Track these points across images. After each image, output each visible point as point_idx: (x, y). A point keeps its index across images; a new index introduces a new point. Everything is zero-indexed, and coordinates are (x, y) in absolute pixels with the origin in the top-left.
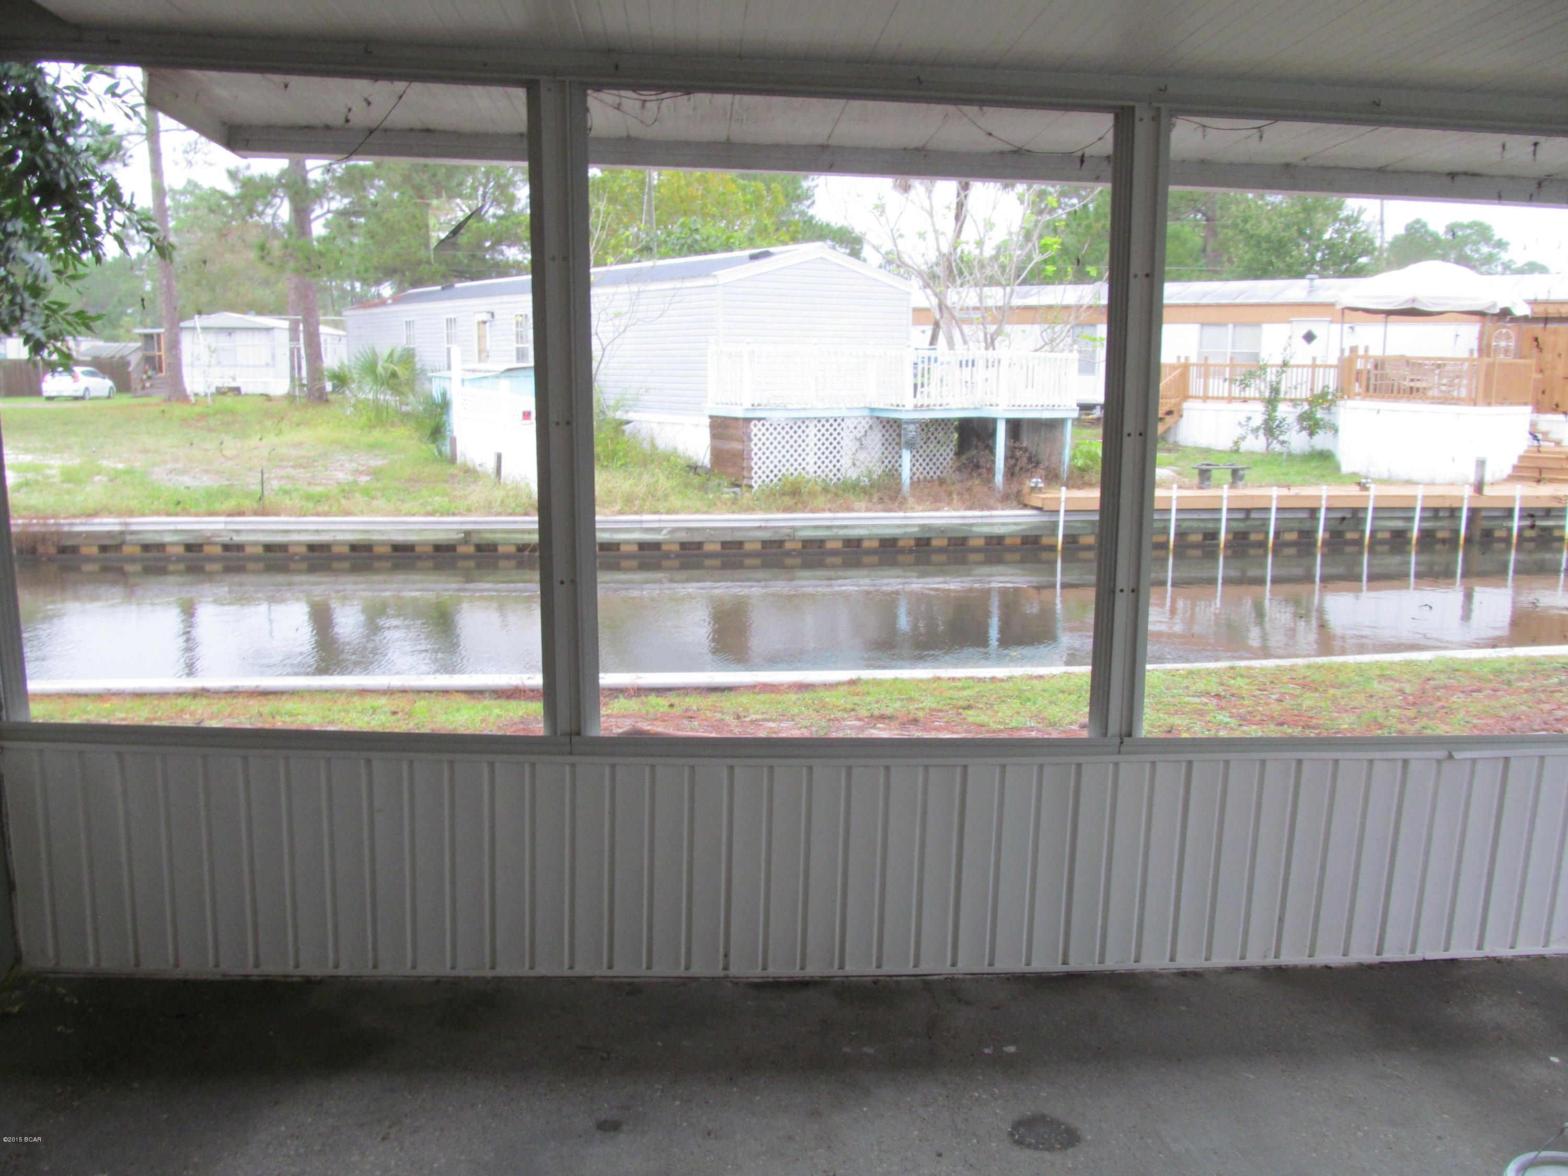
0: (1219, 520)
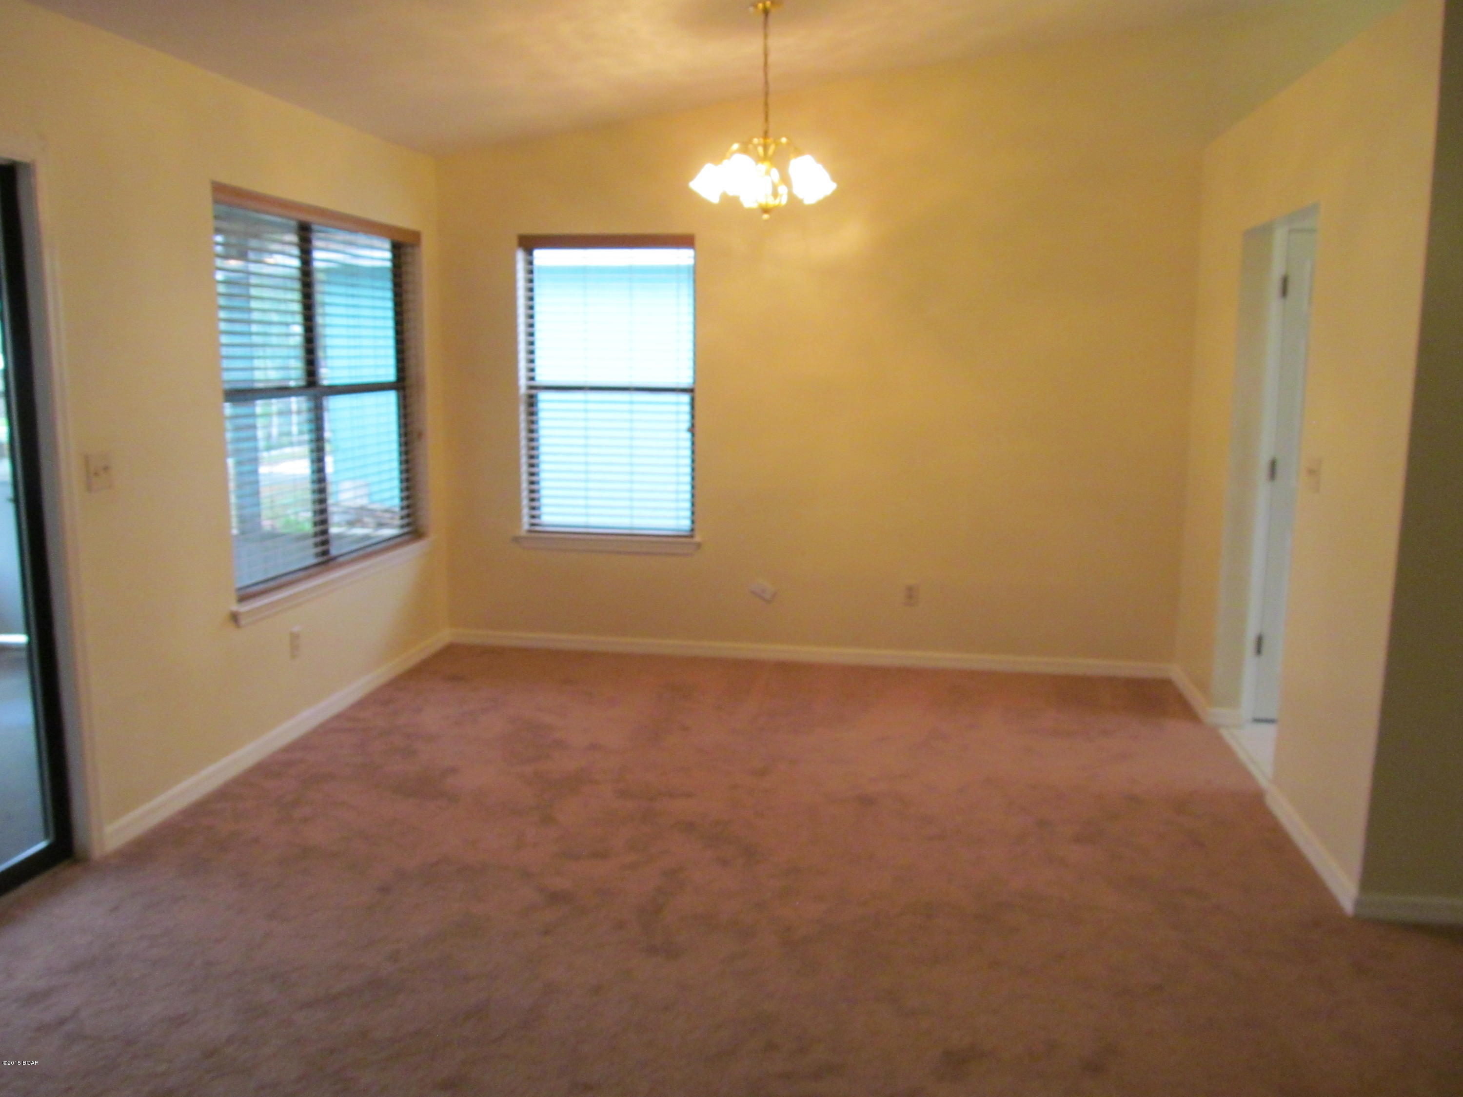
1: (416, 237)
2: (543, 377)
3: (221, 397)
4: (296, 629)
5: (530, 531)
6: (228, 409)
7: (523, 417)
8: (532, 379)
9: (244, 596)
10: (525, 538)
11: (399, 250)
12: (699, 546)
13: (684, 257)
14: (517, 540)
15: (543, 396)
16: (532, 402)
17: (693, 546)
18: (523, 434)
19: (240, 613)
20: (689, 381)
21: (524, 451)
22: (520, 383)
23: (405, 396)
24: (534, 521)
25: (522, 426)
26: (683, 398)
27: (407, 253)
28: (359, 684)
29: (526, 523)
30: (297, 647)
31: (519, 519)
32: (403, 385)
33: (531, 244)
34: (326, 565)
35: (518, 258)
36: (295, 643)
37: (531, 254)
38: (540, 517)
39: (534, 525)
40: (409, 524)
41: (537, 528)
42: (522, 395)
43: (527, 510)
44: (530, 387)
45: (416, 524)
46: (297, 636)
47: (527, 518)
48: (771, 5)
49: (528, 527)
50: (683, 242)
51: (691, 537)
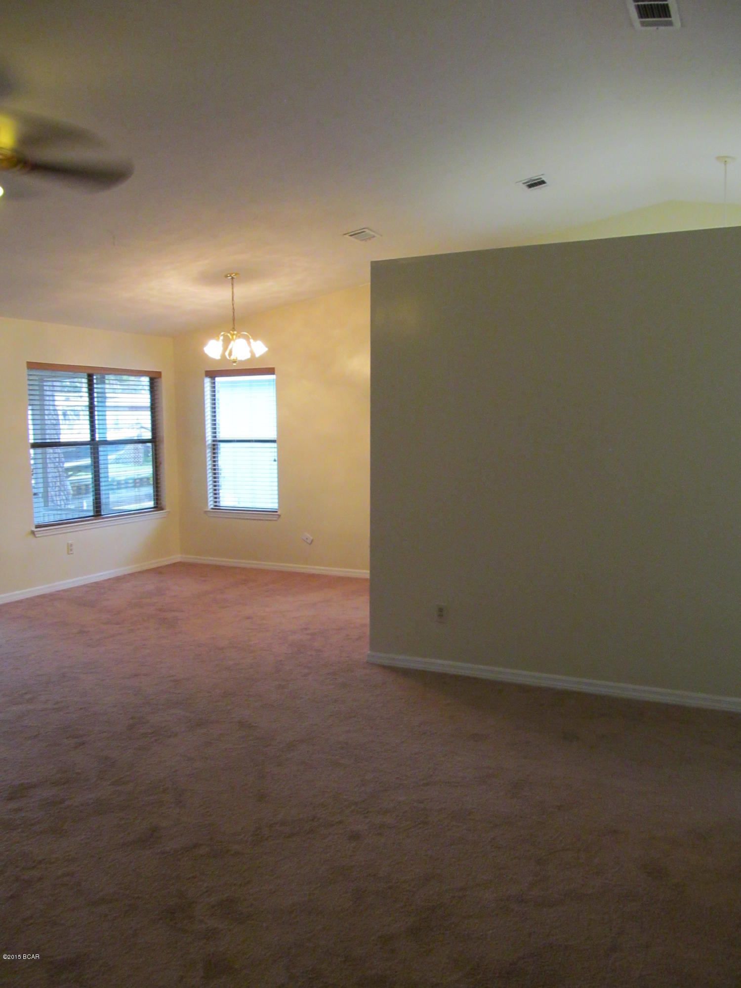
1: (159, 374)
2: (221, 436)
3: (30, 446)
4: (70, 542)
5: (212, 509)
6: (32, 451)
7: (209, 455)
8: (215, 437)
9: (38, 527)
10: (209, 511)
11: (154, 381)
12: (279, 516)
13: (273, 377)
14: (206, 512)
15: (222, 445)
16: (214, 448)
17: (277, 516)
18: (209, 463)
19: (37, 531)
20: (276, 437)
21: (210, 471)
22: (207, 439)
23: (156, 446)
24: (216, 504)
25: (209, 459)
26: (275, 445)
27: (156, 382)
28: (112, 571)
29: (211, 505)
30: (71, 550)
31: (207, 503)
32: (155, 440)
33: (213, 375)
34: (99, 517)
35: (207, 382)
36: (70, 548)
37: (214, 380)
38: (219, 502)
39: (215, 506)
40: (157, 503)
41: (217, 508)
42: (209, 445)
43: (212, 499)
44: (214, 441)
45: (160, 504)
46: (71, 545)
47: (212, 503)
48: (235, 276)
49: (212, 507)
50: (270, 371)
51: (276, 512)
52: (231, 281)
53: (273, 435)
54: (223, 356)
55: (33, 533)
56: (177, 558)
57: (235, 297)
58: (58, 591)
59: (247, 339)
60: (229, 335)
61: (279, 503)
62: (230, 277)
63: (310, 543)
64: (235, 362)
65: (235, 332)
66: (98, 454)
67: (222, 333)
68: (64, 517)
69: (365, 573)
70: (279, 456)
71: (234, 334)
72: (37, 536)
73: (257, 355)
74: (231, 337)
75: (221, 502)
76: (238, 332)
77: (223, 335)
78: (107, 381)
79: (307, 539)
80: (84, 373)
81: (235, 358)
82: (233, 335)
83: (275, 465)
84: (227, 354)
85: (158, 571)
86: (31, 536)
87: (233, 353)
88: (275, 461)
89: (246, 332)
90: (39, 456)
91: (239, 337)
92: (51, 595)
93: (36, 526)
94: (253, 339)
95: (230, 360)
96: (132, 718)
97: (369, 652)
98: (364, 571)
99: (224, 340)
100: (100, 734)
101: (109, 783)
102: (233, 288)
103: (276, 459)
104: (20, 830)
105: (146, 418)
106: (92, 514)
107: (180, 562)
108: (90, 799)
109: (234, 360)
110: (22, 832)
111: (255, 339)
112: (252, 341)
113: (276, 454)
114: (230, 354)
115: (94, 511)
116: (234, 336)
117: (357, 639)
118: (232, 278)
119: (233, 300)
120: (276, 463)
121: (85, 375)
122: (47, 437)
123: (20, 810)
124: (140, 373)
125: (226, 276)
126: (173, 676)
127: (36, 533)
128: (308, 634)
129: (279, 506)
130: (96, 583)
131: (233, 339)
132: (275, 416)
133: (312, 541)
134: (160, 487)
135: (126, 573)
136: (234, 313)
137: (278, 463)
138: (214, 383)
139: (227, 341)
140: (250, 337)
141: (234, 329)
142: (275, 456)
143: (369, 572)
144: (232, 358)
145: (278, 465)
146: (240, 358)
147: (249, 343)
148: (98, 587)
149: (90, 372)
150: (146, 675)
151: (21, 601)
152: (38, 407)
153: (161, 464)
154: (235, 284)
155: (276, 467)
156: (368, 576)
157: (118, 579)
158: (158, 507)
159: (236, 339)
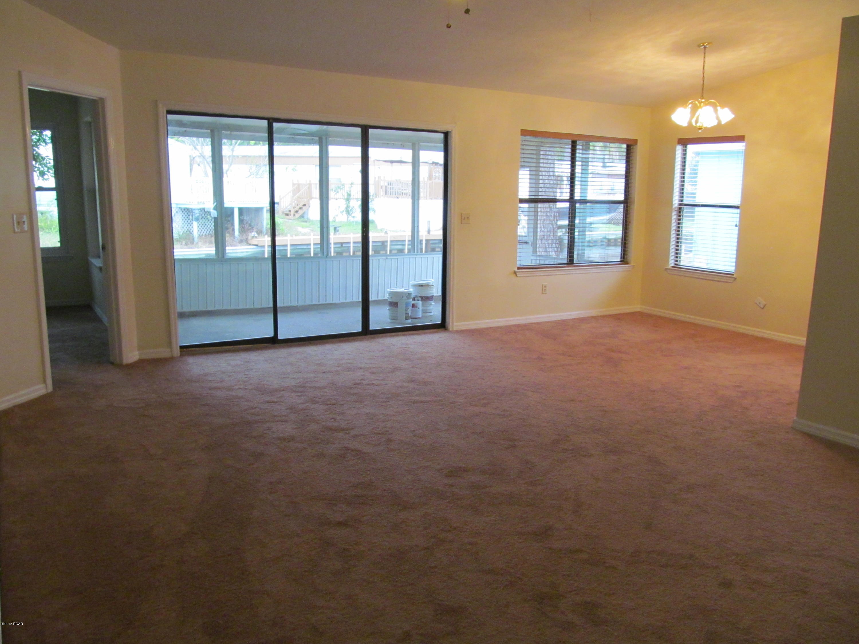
0: (286, 250)
1: (635, 142)
2: (688, 200)
3: (517, 201)
4: (545, 284)
5: (673, 267)
6: (523, 205)
7: (674, 217)
8: (682, 201)
10: (669, 269)
11: (630, 148)
12: (735, 279)
13: (740, 146)
14: (666, 270)
15: (685, 208)
16: (680, 211)
17: (733, 279)
18: (674, 225)
19: (518, 272)
20: (739, 203)
21: (674, 232)
22: (674, 203)
23: (627, 207)
24: (676, 263)
25: (673, 221)
26: (738, 211)
27: (632, 149)
28: (577, 312)
29: (672, 263)
30: (545, 290)
31: (668, 261)
32: (627, 202)
33: (684, 142)
34: (570, 265)
35: (679, 149)
36: (544, 289)
37: (686, 147)
38: (680, 261)
39: (676, 264)
40: (624, 258)
41: (677, 266)
42: (675, 208)
43: (673, 258)
44: (680, 205)
45: (627, 258)
46: (545, 287)
47: (673, 261)
48: (707, 45)
49: (673, 265)
50: (740, 139)
51: (733, 275)
52: (704, 49)
53: (737, 202)
54: (690, 123)
55: (515, 273)
56: (637, 308)
57: (706, 65)
58: (530, 323)
59: (715, 107)
60: (697, 102)
61: (736, 266)
62: (703, 47)
63: (762, 307)
64: (700, 129)
65: (703, 100)
66: (575, 210)
67: (690, 101)
68: (542, 263)
69: (802, 340)
70: (740, 221)
71: (702, 102)
72: (518, 276)
73: (723, 122)
74: (698, 105)
75: (682, 262)
76: (706, 101)
77: (691, 103)
78: (591, 148)
79: (760, 303)
80: (569, 139)
81: (701, 126)
82: (700, 103)
83: (736, 230)
84: (693, 122)
85: (618, 317)
86: (513, 276)
87: (699, 121)
88: (736, 226)
89: (713, 100)
90: (533, 210)
91: (706, 105)
92: (525, 325)
93: (518, 267)
94: (721, 107)
95: (696, 127)
96: (559, 435)
97: (795, 418)
98: (801, 338)
99: (691, 108)
100: (530, 441)
101: (524, 482)
102: (704, 57)
103: (738, 225)
104: (448, 501)
105: (621, 184)
106: (566, 262)
107: (639, 312)
108: (506, 491)
109: (700, 127)
110: (449, 502)
111: (722, 107)
112: (719, 108)
113: (738, 220)
114: (697, 122)
115: (567, 259)
116: (702, 104)
117: (788, 404)
118: (705, 47)
119: (704, 69)
120: (737, 228)
121: (570, 142)
122: (540, 194)
123: (452, 485)
124: (619, 141)
125: (699, 46)
126: (604, 407)
127: (517, 273)
128: (738, 391)
129: (735, 270)
130: (563, 321)
131: (700, 107)
132: (740, 183)
133: (765, 305)
134: (628, 243)
135: (587, 315)
136: (703, 81)
137: (739, 227)
138: (685, 150)
139: (694, 110)
140: (718, 104)
141: (702, 97)
142: (737, 222)
143: (805, 339)
144: (698, 125)
145: (739, 230)
146: (705, 125)
147: (716, 111)
148: (563, 324)
149: (575, 139)
150: (581, 401)
151: (499, 327)
152: (534, 169)
153: (630, 223)
154: (706, 54)
155: (737, 232)
156: (805, 345)
157: (582, 320)
158: (624, 260)
159: (703, 106)
